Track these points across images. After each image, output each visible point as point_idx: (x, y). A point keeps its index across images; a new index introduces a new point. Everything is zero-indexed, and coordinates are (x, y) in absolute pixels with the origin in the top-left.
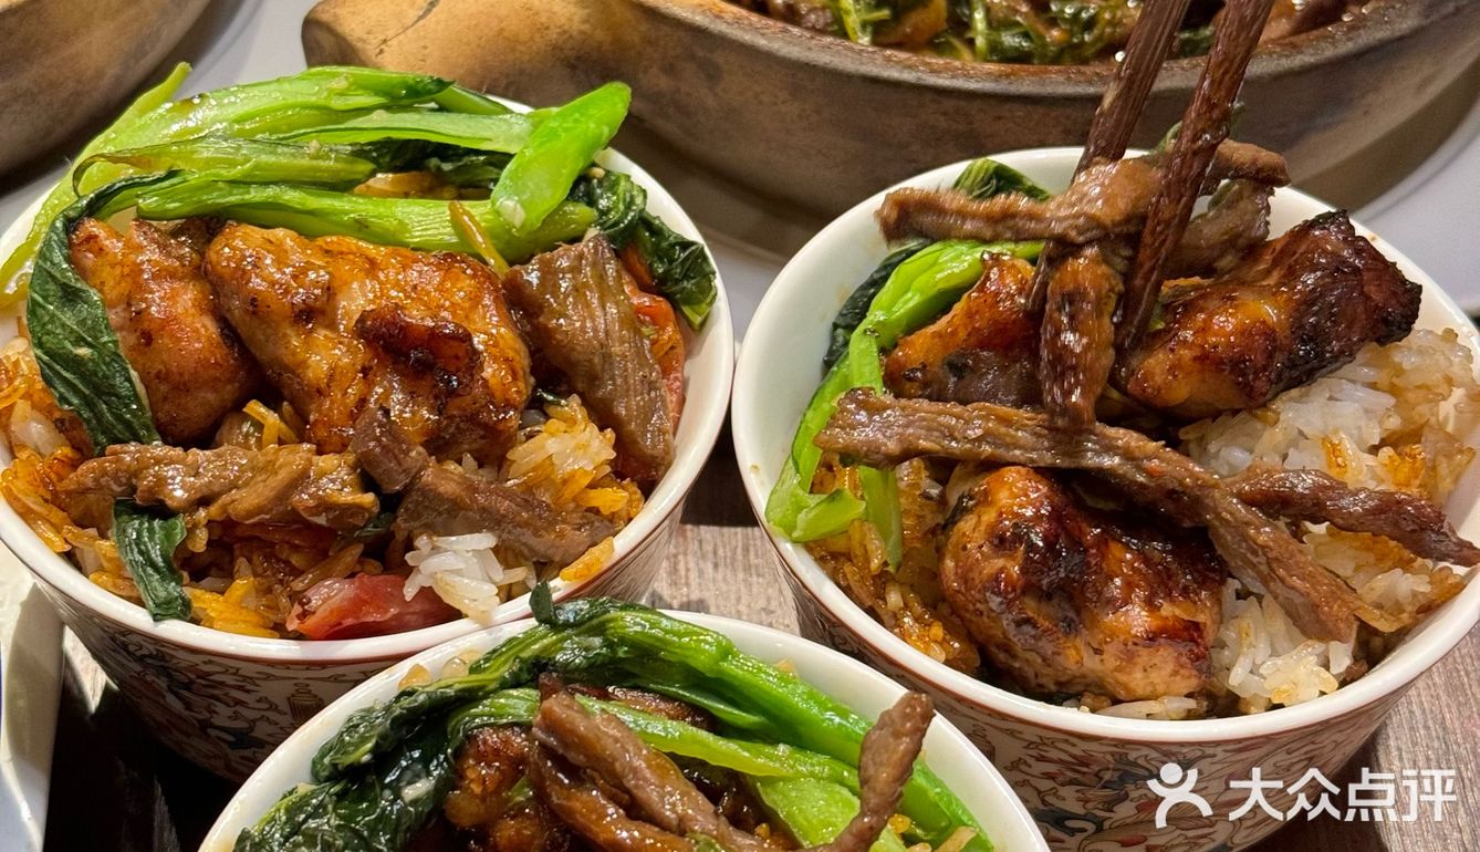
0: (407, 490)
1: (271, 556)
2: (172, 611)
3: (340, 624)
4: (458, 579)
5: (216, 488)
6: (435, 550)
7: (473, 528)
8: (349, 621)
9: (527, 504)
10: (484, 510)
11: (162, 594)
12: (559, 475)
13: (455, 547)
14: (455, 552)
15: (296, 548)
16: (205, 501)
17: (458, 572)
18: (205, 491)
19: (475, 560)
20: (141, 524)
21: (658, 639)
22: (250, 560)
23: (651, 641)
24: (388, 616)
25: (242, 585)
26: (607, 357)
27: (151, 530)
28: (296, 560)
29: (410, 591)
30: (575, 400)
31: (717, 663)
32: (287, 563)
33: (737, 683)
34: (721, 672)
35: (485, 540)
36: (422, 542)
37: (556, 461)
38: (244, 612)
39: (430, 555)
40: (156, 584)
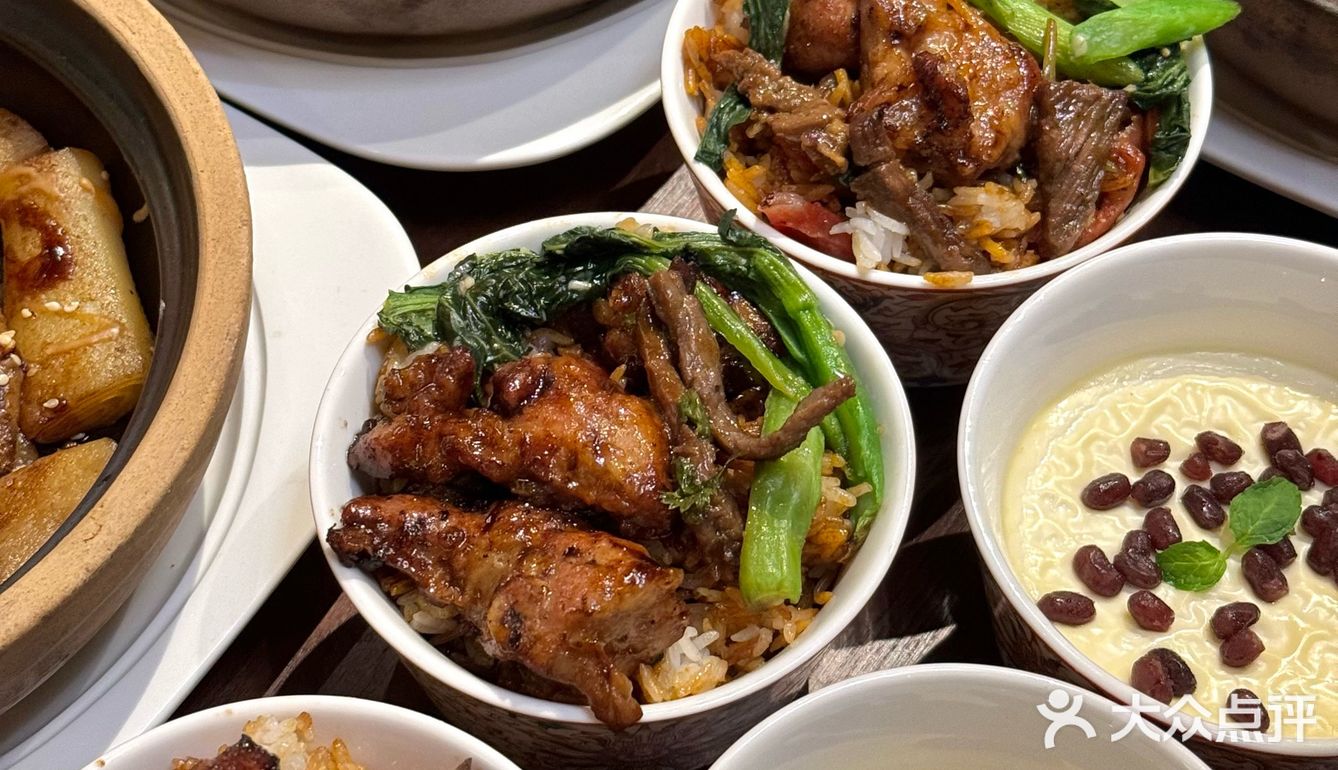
0: (866, 169)
1: (784, 163)
2: (708, 159)
3: (785, 223)
4: (865, 239)
5: (781, 106)
6: (867, 216)
7: (898, 216)
8: (790, 225)
9: (940, 223)
10: (909, 209)
11: (711, 147)
12: (978, 219)
13: (876, 220)
14: (875, 222)
15: (799, 168)
16: (772, 110)
17: (870, 237)
18: (774, 104)
19: (883, 235)
20: (730, 102)
21: (776, 279)
22: (772, 158)
23: (771, 277)
24: (815, 236)
25: (758, 170)
26: (1067, 169)
27: (733, 109)
28: (794, 174)
29: (835, 230)
30: (1034, 183)
31: (799, 310)
32: (788, 173)
33: (802, 329)
34: (799, 318)
35: (899, 228)
36: (861, 205)
37: (983, 210)
38: (749, 186)
39: (860, 216)
40: (712, 140)
